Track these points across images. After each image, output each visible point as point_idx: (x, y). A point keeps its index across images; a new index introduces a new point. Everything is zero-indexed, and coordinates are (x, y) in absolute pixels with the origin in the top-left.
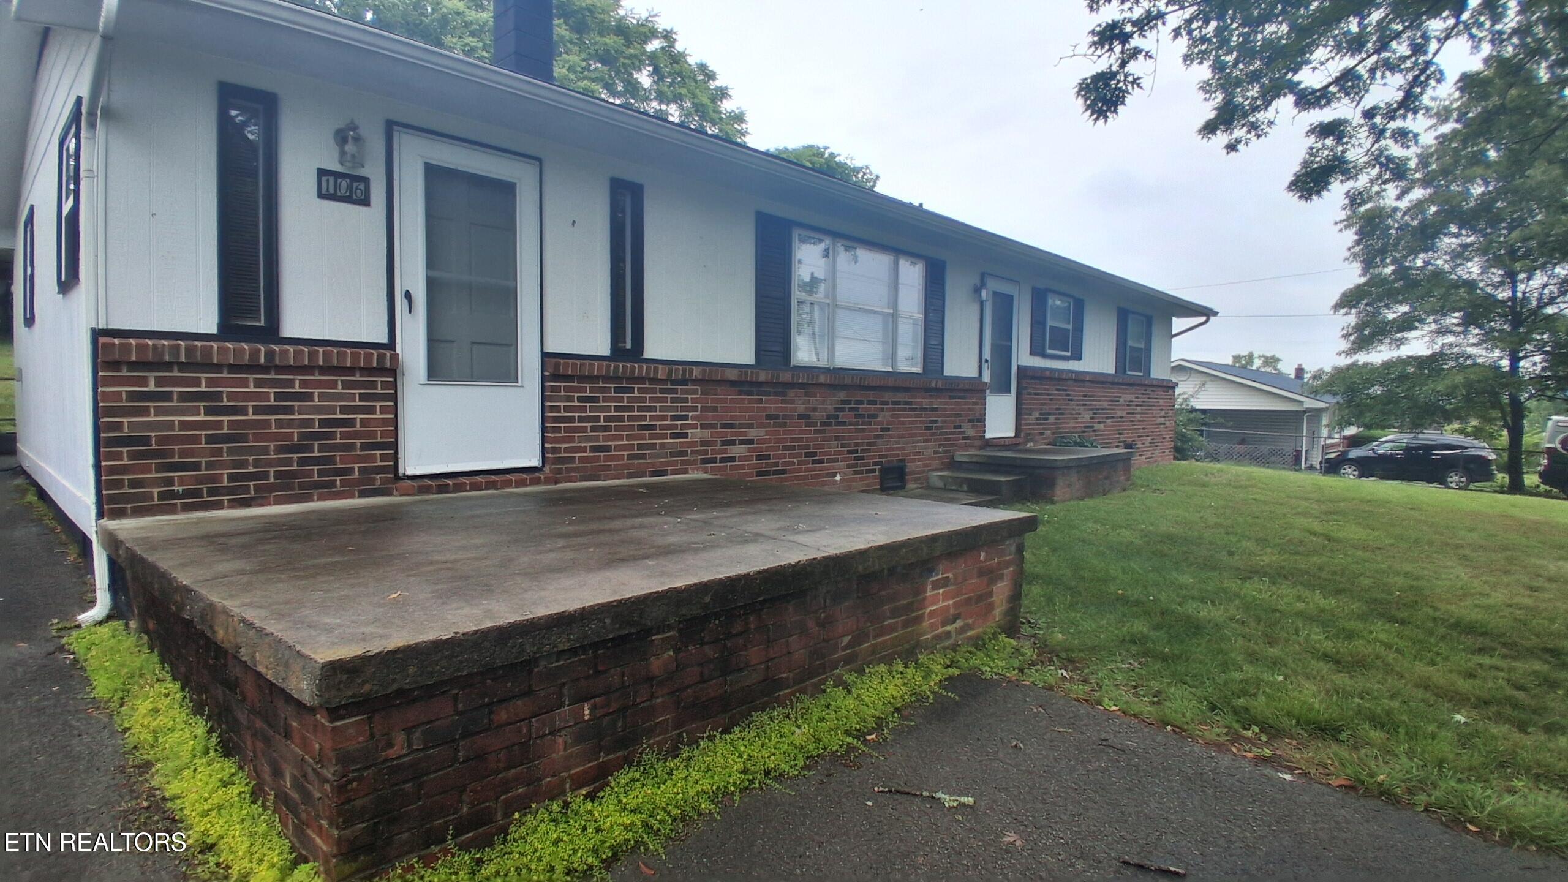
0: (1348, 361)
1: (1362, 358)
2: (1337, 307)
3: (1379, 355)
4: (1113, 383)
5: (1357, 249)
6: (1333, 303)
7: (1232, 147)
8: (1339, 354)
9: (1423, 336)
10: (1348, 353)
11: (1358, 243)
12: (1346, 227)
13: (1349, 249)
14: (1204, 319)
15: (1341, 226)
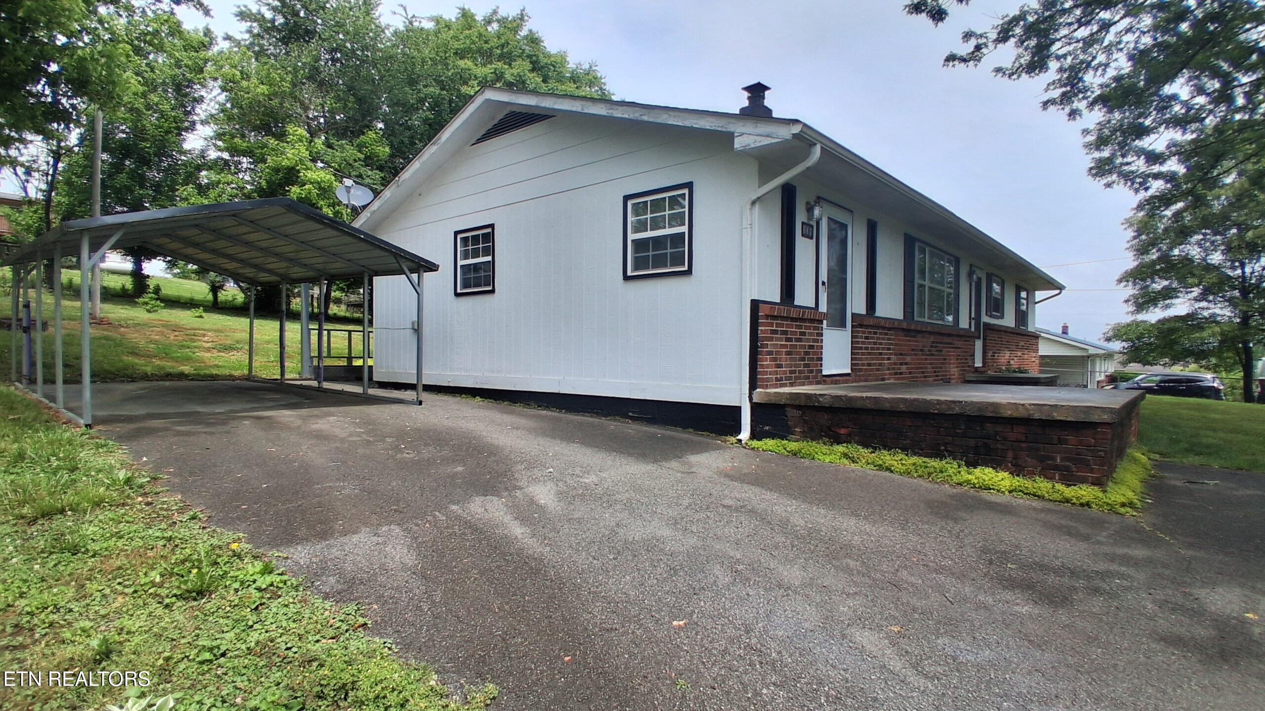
0: (1133, 318)
1: (1141, 317)
2: (1120, 281)
3: (1154, 315)
4: (1013, 333)
5: (1134, 242)
6: (1117, 278)
7: (1109, 185)
8: (1128, 313)
9: (1184, 302)
10: (1132, 313)
11: (1135, 238)
12: (1129, 227)
13: (1128, 242)
14: (1057, 292)
15: (1126, 226)
